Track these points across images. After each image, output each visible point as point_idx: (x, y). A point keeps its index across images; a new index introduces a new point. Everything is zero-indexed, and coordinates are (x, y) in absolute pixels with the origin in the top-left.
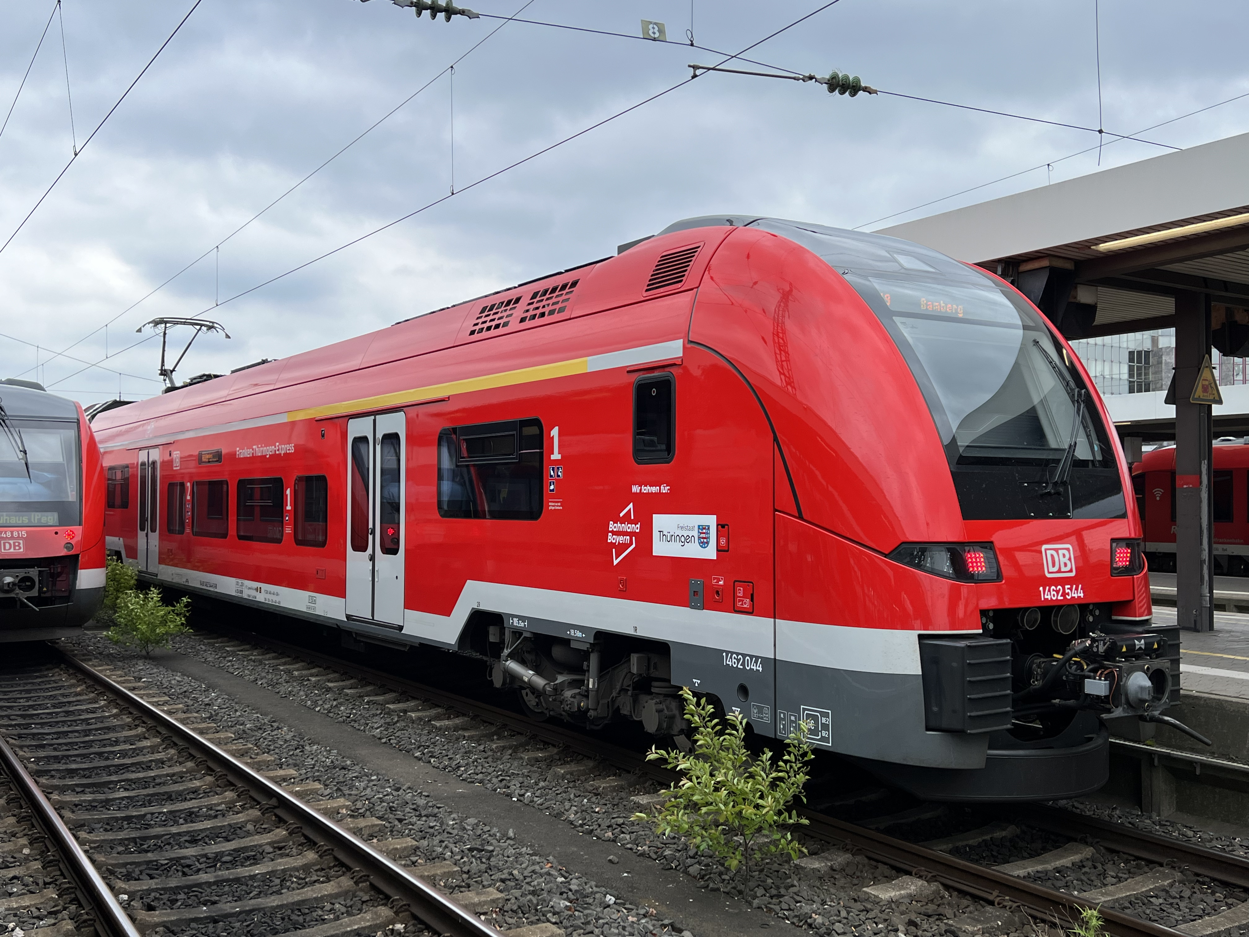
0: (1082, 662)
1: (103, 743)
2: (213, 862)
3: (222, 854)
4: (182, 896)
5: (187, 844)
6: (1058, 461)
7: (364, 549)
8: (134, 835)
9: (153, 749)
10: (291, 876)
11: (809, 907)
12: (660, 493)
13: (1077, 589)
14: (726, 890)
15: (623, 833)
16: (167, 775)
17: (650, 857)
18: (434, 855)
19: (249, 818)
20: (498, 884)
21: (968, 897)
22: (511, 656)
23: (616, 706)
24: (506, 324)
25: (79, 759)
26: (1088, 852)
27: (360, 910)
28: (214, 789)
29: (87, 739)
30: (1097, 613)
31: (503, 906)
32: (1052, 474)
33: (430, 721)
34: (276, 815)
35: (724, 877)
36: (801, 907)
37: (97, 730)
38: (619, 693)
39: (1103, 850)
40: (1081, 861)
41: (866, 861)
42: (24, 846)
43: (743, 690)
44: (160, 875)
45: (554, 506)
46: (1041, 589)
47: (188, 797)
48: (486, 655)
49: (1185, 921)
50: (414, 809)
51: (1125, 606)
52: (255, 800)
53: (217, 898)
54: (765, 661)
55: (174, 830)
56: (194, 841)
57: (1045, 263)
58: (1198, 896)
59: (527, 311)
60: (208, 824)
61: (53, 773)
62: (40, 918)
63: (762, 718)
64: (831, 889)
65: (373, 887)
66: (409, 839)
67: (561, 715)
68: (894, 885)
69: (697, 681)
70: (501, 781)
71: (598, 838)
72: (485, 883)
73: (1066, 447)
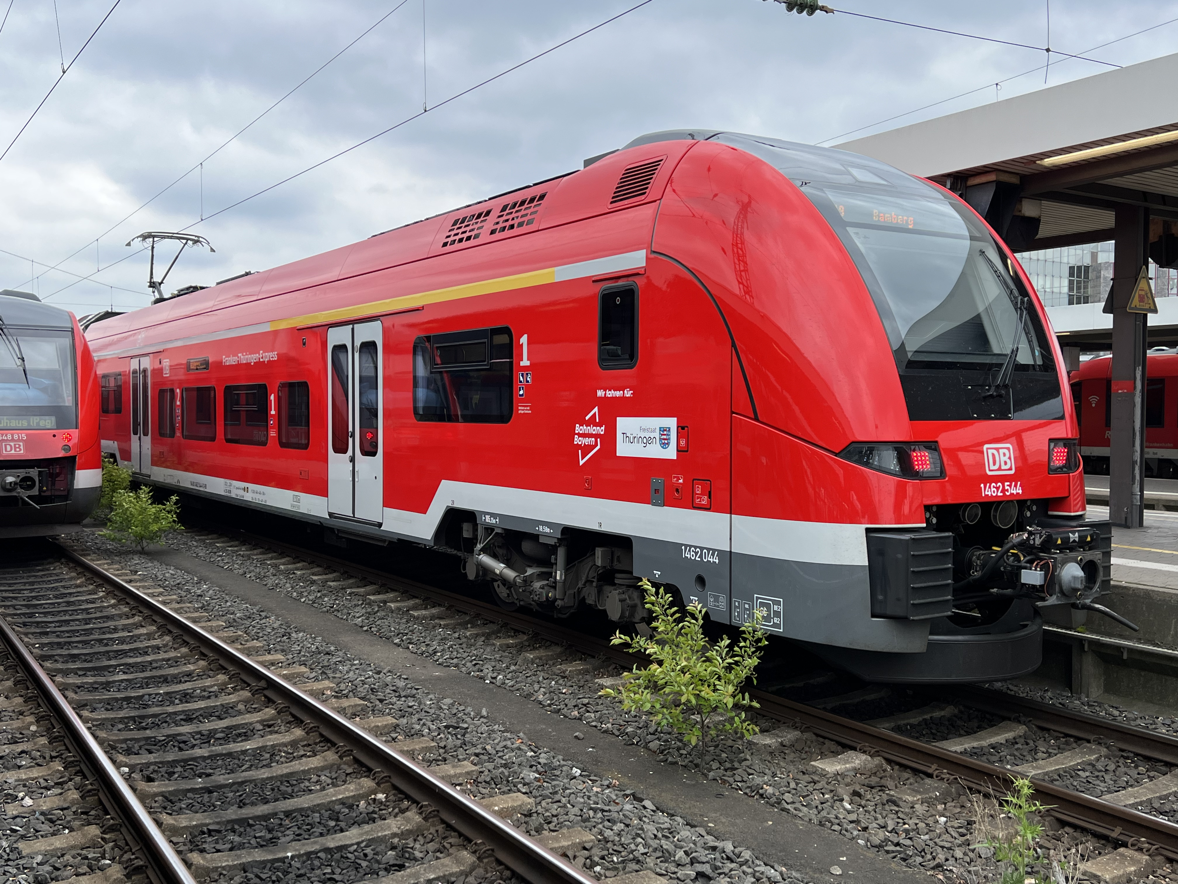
0: (1019, 553)
1: (103, 631)
2: (208, 738)
3: (215, 731)
4: (179, 769)
5: (183, 723)
6: (1001, 365)
7: (345, 451)
8: (132, 714)
9: (150, 636)
10: (280, 751)
11: (760, 779)
12: (623, 398)
13: (1016, 486)
14: (683, 764)
15: (588, 712)
16: (163, 660)
17: (613, 734)
18: (413, 731)
19: (240, 698)
20: (472, 758)
21: (908, 770)
22: (484, 550)
23: (582, 596)
24: (476, 236)
25: (80, 645)
26: (1021, 730)
27: (345, 782)
28: (207, 673)
29: (88, 627)
30: (1034, 508)
31: (477, 778)
32: (995, 377)
33: (408, 611)
34: (266, 696)
35: (682, 752)
36: (753, 779)
37: (96, 618)
38: (585, 584)
39: (1035, 729)
40: (1014, 738)
41: (814, 737)
42: (31, 723)
43: (701, 581)
44: (158, 750)
45: (523, 410)
46: (982, 485)
47: (183, 680)
48: (459, 550)
49: (1109, 792)
50: (394, 691)
51: (1060, 502)
52: (245, 682)
53: (211, 771)
54: (721, 553)
55: (170, 709)
56: (189, 719)
57: (992, 177)
58: (1123, 769)
59: (498, 223)
60: (202, 704)
61: (56, 657)
62: (47, 788)
63: (718, 606)
64: (781, 763)
65: (356, 760)
66: (389, 717)
67: (531, 604)
68: (840, 759)
69: (657, 573)
70: (475, 665)
71: (565, 716)
72: (460, 757)
73: (1009, 352)
